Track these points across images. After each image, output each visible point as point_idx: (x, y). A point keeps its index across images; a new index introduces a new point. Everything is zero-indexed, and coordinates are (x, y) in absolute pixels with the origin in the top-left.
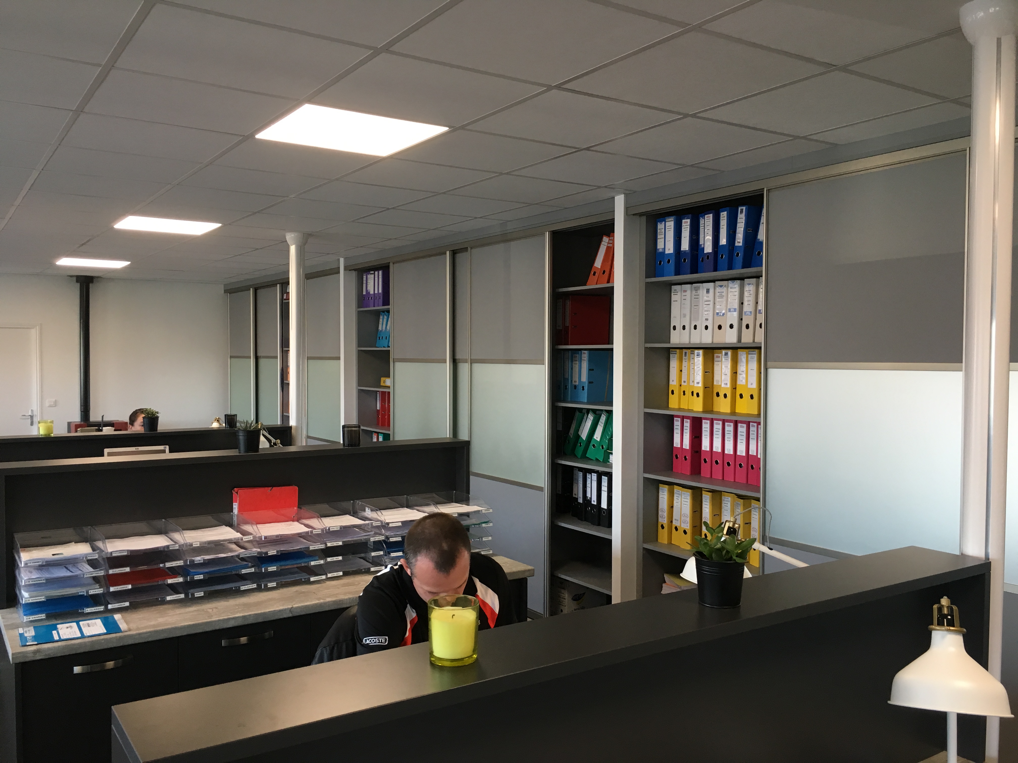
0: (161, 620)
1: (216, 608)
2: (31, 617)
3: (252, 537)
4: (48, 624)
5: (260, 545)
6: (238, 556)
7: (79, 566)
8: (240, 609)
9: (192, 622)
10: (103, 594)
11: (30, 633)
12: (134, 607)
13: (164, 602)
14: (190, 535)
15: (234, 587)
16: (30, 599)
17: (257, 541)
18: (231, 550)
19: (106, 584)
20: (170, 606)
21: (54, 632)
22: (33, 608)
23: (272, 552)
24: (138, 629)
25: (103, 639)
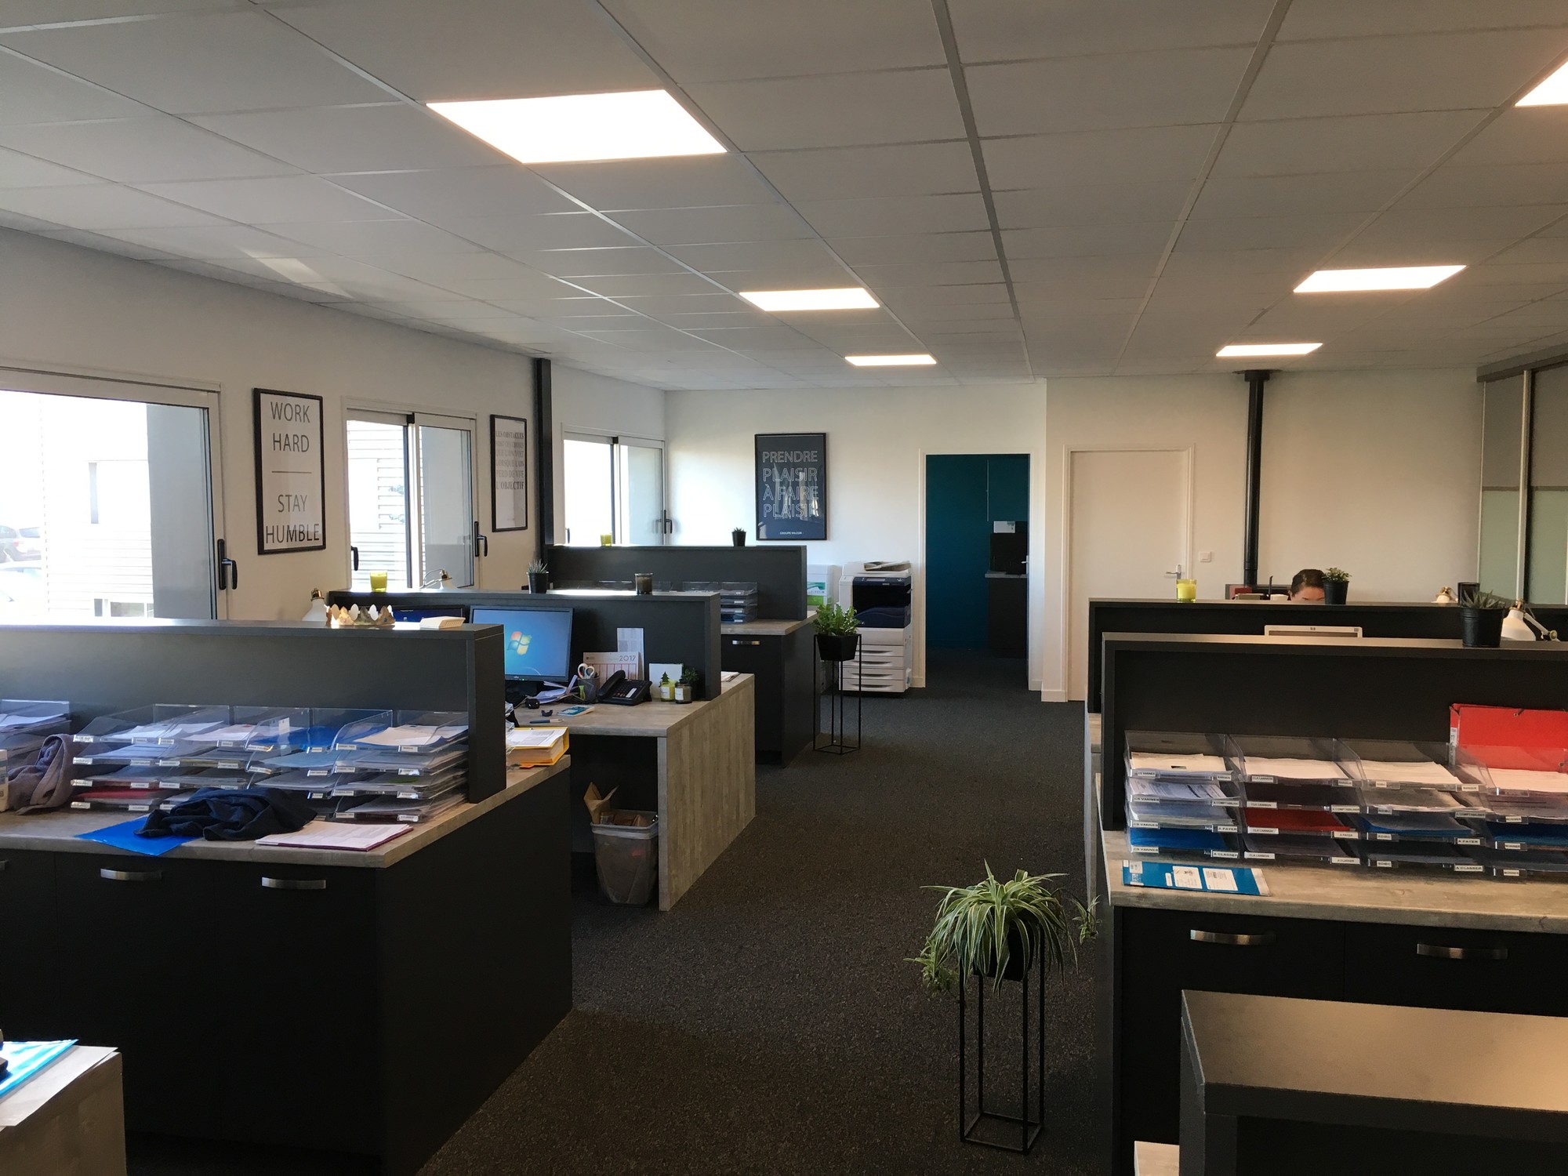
0: (1319, 891)
1: (1409, 890)
2: (1140, 848)
3: (1477, 787)
4: (1162, 862)
5: (1492, 803)
6: (1452, 814)
7: (1208, 789)
8: (1449, 901)
9: (1368, 903)
10: (1238, 834)
11: (1137, 869)
12: (1281, 862)
13: (1326, 865)
14: (1375, 769)
15: (1445, 864)
16: (1140, 823)
17: (1487, 796)
18: (1442, 804)
19: (1242, 821)
20: (1337, 873)
21: (1168, 875)
22: (1145, 836)
23: (1514, 817)
24: (1283, 895)
25: (1232, 900)
